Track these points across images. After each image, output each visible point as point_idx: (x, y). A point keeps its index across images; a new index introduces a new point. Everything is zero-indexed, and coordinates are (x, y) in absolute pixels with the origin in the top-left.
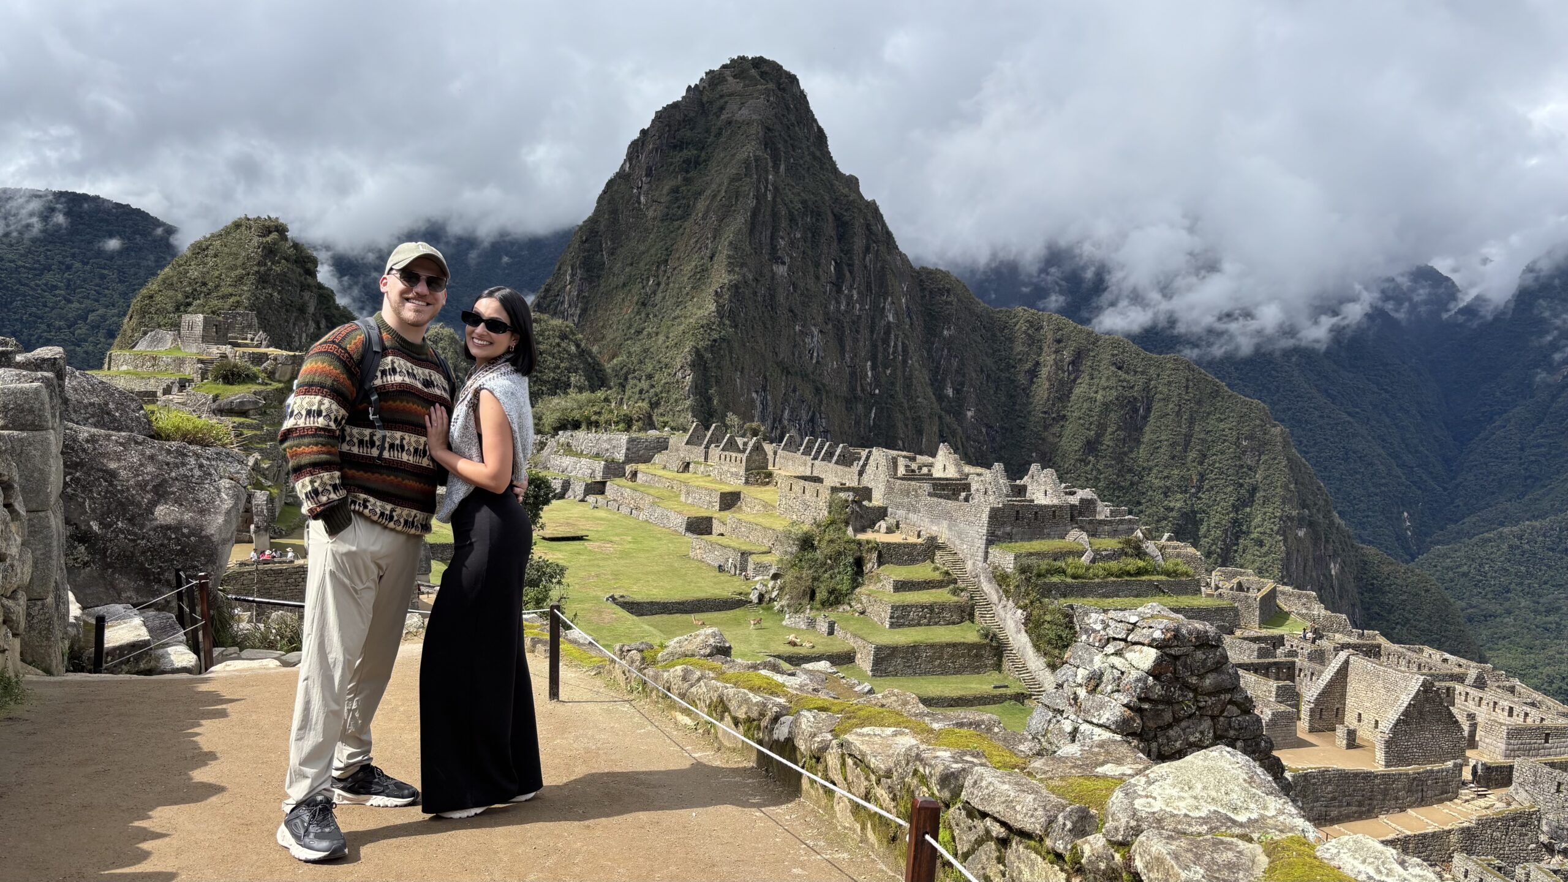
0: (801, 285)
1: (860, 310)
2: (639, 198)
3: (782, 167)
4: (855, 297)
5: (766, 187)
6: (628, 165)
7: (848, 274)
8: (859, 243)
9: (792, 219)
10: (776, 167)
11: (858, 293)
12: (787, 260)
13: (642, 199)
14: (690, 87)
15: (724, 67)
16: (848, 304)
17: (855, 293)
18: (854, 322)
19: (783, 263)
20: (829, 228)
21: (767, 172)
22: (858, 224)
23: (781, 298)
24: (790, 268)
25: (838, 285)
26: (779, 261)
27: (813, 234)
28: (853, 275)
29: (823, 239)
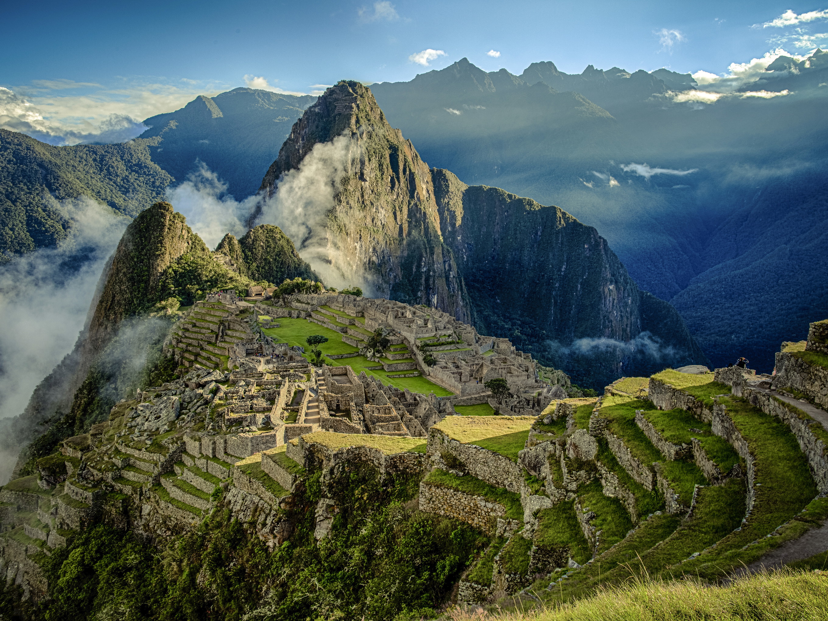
0: (375, 189)
1: (403, 198)
2: (299, 150)
3: (364, 135)
6: (293, 135)
7: (397, 183)
8: (401, 166)
9: (370, 160)
11: (402, 190)
12: (368, 179)
13: (301, 151)
14: (320, 96)
15: (335, 86)
16: (397, 196)
17: (400, 190)
18: (400, 204)
20: (387, 161)
22: (401, 158)
23: (366, 197)
24: (369, 183)
25: (392, 188)
26: (365, 180)
27: (379, 165)
28: (399, 182)
29: (384, 167)
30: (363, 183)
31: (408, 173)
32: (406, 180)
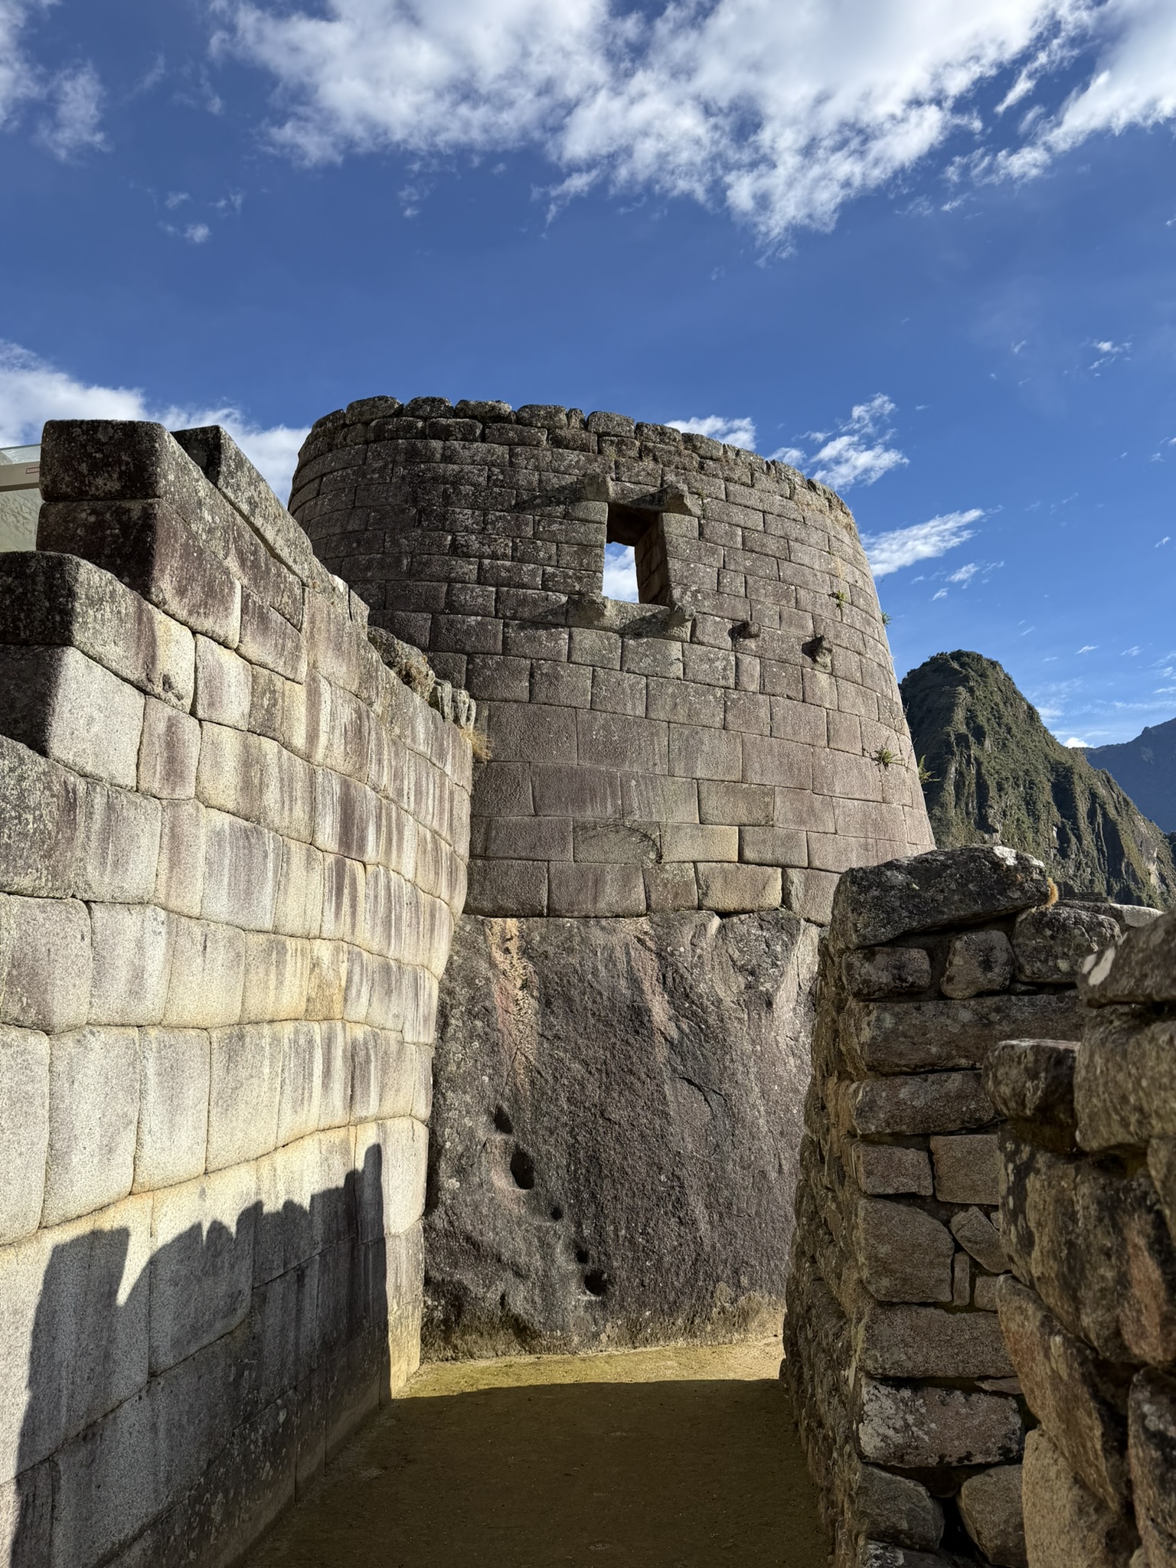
3: (987, 743)
5: (969, 762)
7: (1074, 840)
8: (1083, 807)
9: (1000, 788)
10: (980, 741)
12: (998, 826)
19: (997, 831)
20: (1046, 795)
21: (968, 748)
22: (1079, 788)
24: (1003, 835)
25: (1063, 852)
26: (991, 830)
27: (1027, 804)
28: (1079, 839)
29: (1039, 806)
30: (986, 836)
31: (1100, 819)
32: (1098, 836)
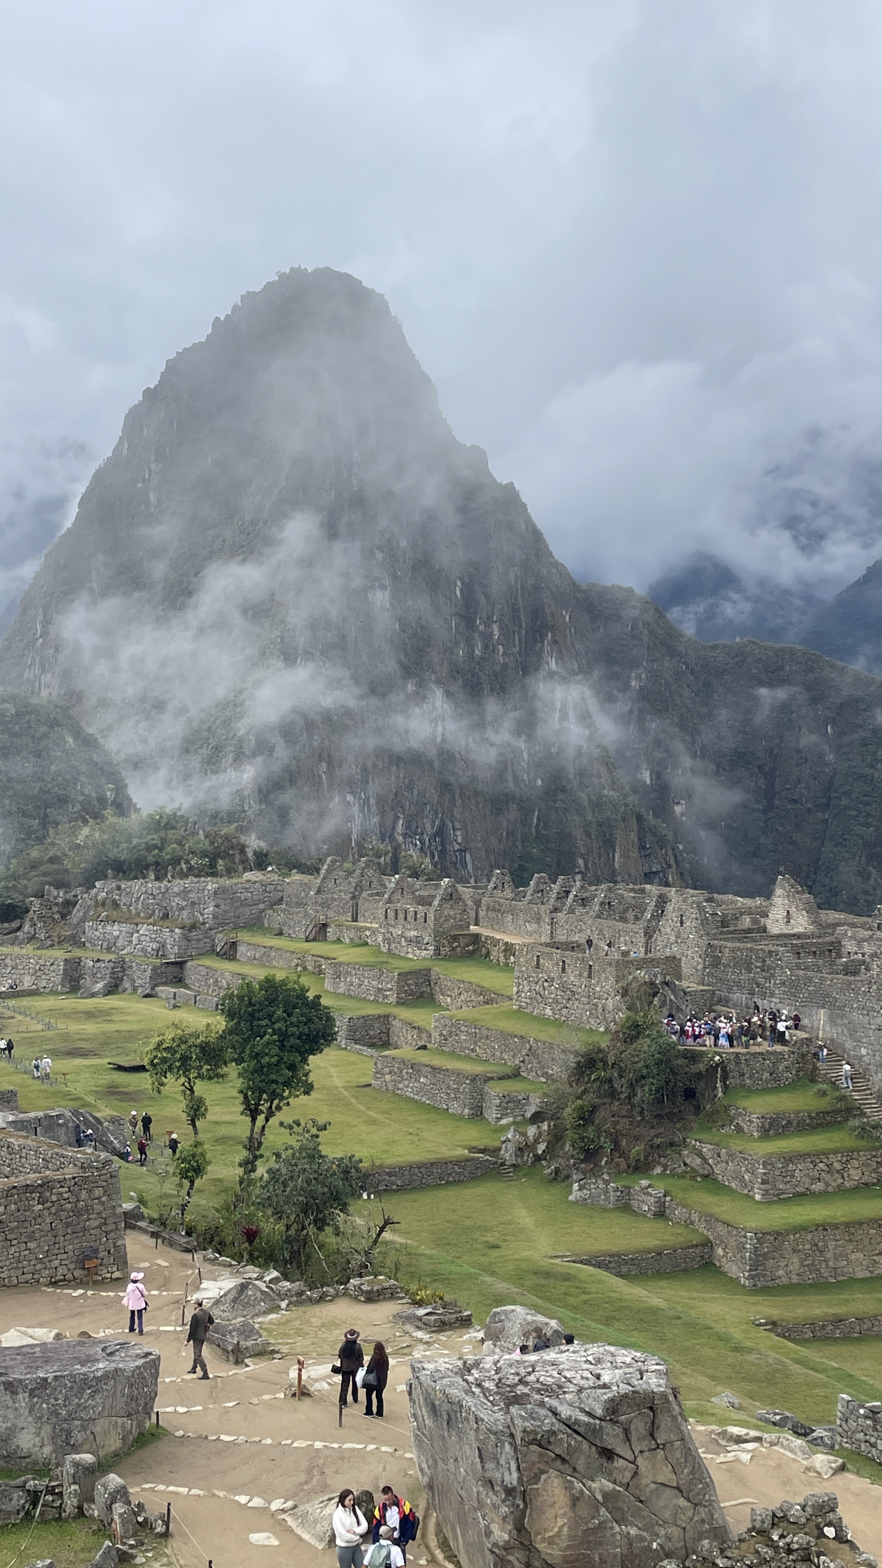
0: (413, 620)
1: (505, 654)
4: (496, 633)
6: (126, 446)
7: (482, 600)
11: (501, 629)
12: (388, 582)
14: (217, 319)
15: (270, 286)
16: (486, 647)
17: (495, 628)
18: (495, 675)
23: (382, 642)
